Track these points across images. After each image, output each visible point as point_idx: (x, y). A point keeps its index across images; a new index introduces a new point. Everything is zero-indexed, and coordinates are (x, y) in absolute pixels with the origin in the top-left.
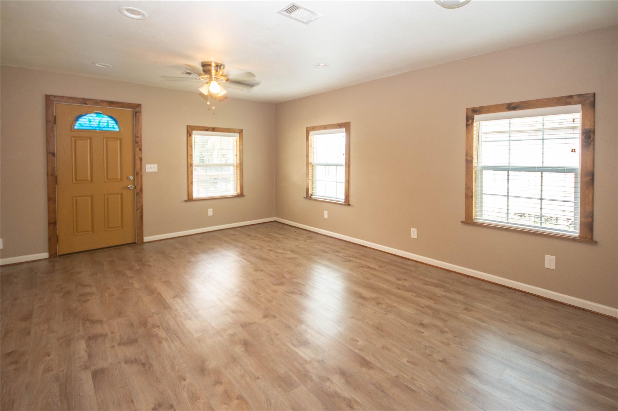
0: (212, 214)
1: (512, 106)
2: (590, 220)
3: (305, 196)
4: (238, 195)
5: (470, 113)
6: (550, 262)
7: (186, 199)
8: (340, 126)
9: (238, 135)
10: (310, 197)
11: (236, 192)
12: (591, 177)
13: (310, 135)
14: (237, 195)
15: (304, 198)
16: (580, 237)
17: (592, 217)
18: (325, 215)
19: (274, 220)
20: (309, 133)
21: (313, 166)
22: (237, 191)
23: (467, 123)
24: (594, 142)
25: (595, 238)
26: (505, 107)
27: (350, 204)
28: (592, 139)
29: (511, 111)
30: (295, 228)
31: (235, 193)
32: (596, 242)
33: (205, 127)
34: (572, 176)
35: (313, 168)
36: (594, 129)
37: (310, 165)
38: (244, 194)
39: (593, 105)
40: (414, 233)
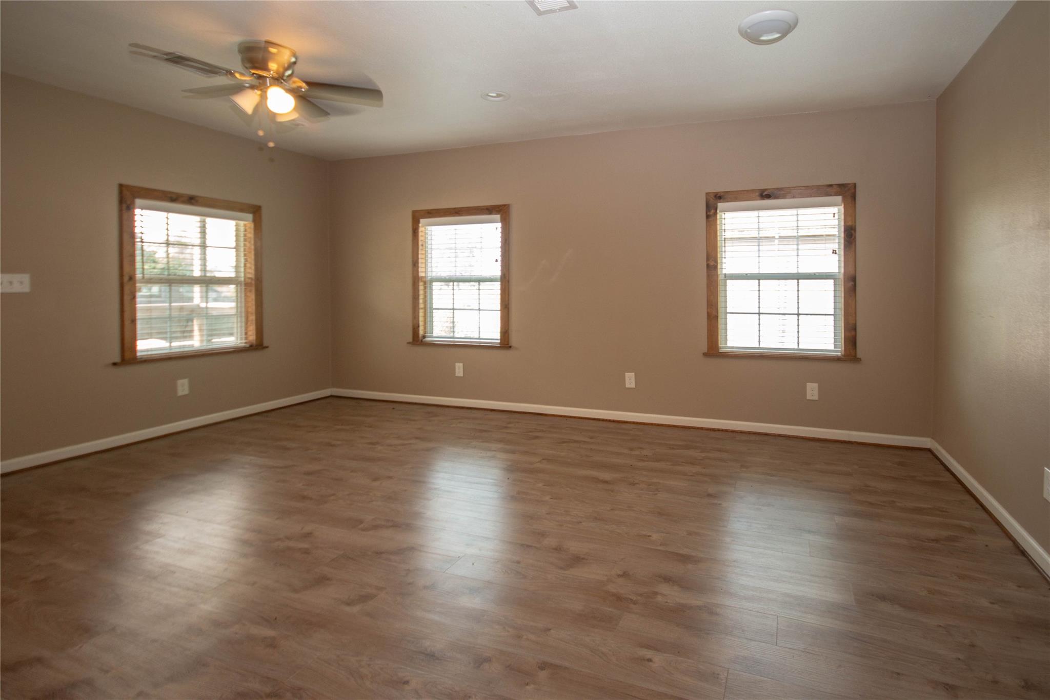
0: (186, 392)
1: (765, 193)
2: (853, 333)
3: (411, 340)
4: (251, 346)
5: (712, 200)
6: (812, 391)
7: (117, 359)
8: (489, 210)
9: (250, 216)
10: (422, 341)
11: (244, 341)
12: (853, 283)
13: (420, 225)
14: (248, 345)
15: (409, 343)
16: (844, 356)
17: (855, 329)
18: (457, 370)
19: (329, 394)
20: (419, 222)
21: (425, 283)
22: (246, 338)
23: (708, 213)
24: (855, 241)
25: (859, 355)
26: (757, 194)
27: (510, 345)
28: (853, 237)
29: (764, 199)
30: (385, 403)
31: (242, 343)
32: (860, 359)
33: (170, 193)
34: (831, 282)
35: (425, 288)
36: (855, 226)
37: (422, 281)
38: (265, 344)
39: (854, 197)
40: (630, 380)
